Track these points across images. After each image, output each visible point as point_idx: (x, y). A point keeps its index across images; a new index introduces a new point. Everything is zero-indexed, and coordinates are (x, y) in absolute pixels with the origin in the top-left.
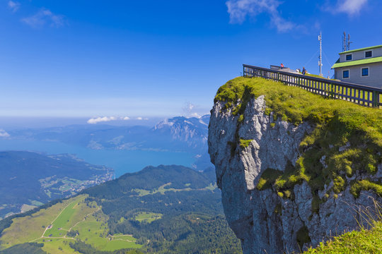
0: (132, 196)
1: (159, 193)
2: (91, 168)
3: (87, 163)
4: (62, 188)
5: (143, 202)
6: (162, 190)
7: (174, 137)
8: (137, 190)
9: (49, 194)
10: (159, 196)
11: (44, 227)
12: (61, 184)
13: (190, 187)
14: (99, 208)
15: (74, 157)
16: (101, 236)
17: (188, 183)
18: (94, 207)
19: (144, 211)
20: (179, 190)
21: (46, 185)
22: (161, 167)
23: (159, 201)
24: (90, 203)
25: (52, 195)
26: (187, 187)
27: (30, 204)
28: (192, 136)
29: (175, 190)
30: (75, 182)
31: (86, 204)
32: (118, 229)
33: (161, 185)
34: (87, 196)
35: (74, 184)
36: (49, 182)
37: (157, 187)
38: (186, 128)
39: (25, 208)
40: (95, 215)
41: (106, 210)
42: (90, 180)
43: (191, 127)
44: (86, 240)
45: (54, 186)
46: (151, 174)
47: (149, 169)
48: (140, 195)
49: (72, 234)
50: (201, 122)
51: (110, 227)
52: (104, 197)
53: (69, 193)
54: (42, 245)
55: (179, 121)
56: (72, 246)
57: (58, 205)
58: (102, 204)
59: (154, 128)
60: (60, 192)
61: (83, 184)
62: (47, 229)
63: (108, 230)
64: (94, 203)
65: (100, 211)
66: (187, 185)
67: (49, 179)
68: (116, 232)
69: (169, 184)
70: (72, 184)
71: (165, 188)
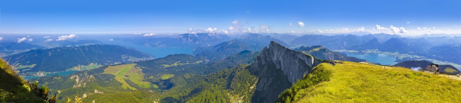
0: (161, 68)
1: (174, 66)
2: (143, 54)
3: (141, 52)
4: (129, 60)
5: (166, 70)
6: (176, 64)
7: (184, 42)
8: (164, 65)
9: (124, 61)
10: (174, 67)
11: (117, 71)
12: (129, 58)
13: (189, 62)
14: (141, 70)
15: (136, 49)
16: (139, 80)
17: (188, 61)
18: (138, 69)
19: (165, 74)
20: (184, 64)
21: (123, 58)
22: (176, 55)
23: (174, 69)
24: (137, 67)
25: (125, 61)
26: (187, 63)
27: (117, 62)
28: (191, 41)
29: (182, 64)
30: (135, 58)
31: (135, 67)
32: (148, 80)
33: (175, 62)
34: (136, 64)
35: (134, 59)
36: (125, 57)
37: (173, 63)
38: (189, 38)
39: (116, 63)
40: (138, 72)
41: (144, 71)
42: (141, 58)
43: (191, 38)
44: (132, 80)
45: (126, 58)
46: (170, 58)
47: (171, 55)
48: (165, 67)
49: (127, 76)
50: (196, 36)
51: (144, 78)
52: (144, 66)
53: (131, 62)
54: (115, 76)
55: (186, 36)
56: (125, 80)
57: (124, 65)
58: (143, 69)
59: (175, 38)
60: (128, 61)
61: (138, 60)
62: (118, 72)
63: (143, 79)
64: (139, 68)
65: (141, 71)
66: (187, 62)
67: (125, 55)
68: (147, 81)
69: (179, 62)
70: (133, 59)
71: (177, 63)
